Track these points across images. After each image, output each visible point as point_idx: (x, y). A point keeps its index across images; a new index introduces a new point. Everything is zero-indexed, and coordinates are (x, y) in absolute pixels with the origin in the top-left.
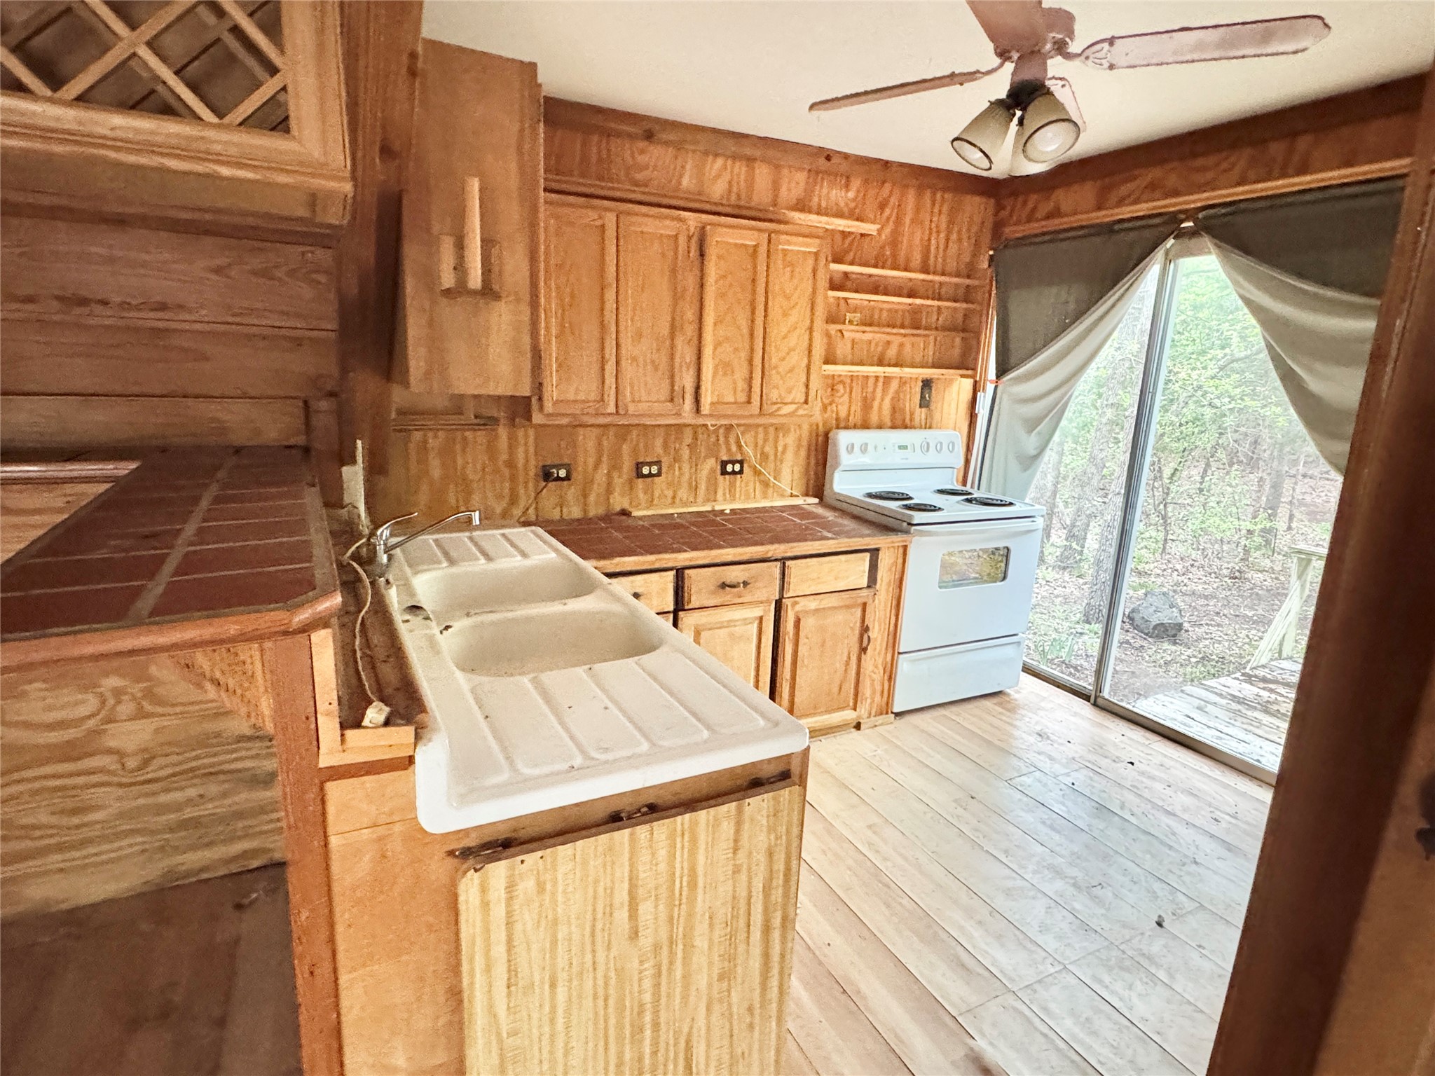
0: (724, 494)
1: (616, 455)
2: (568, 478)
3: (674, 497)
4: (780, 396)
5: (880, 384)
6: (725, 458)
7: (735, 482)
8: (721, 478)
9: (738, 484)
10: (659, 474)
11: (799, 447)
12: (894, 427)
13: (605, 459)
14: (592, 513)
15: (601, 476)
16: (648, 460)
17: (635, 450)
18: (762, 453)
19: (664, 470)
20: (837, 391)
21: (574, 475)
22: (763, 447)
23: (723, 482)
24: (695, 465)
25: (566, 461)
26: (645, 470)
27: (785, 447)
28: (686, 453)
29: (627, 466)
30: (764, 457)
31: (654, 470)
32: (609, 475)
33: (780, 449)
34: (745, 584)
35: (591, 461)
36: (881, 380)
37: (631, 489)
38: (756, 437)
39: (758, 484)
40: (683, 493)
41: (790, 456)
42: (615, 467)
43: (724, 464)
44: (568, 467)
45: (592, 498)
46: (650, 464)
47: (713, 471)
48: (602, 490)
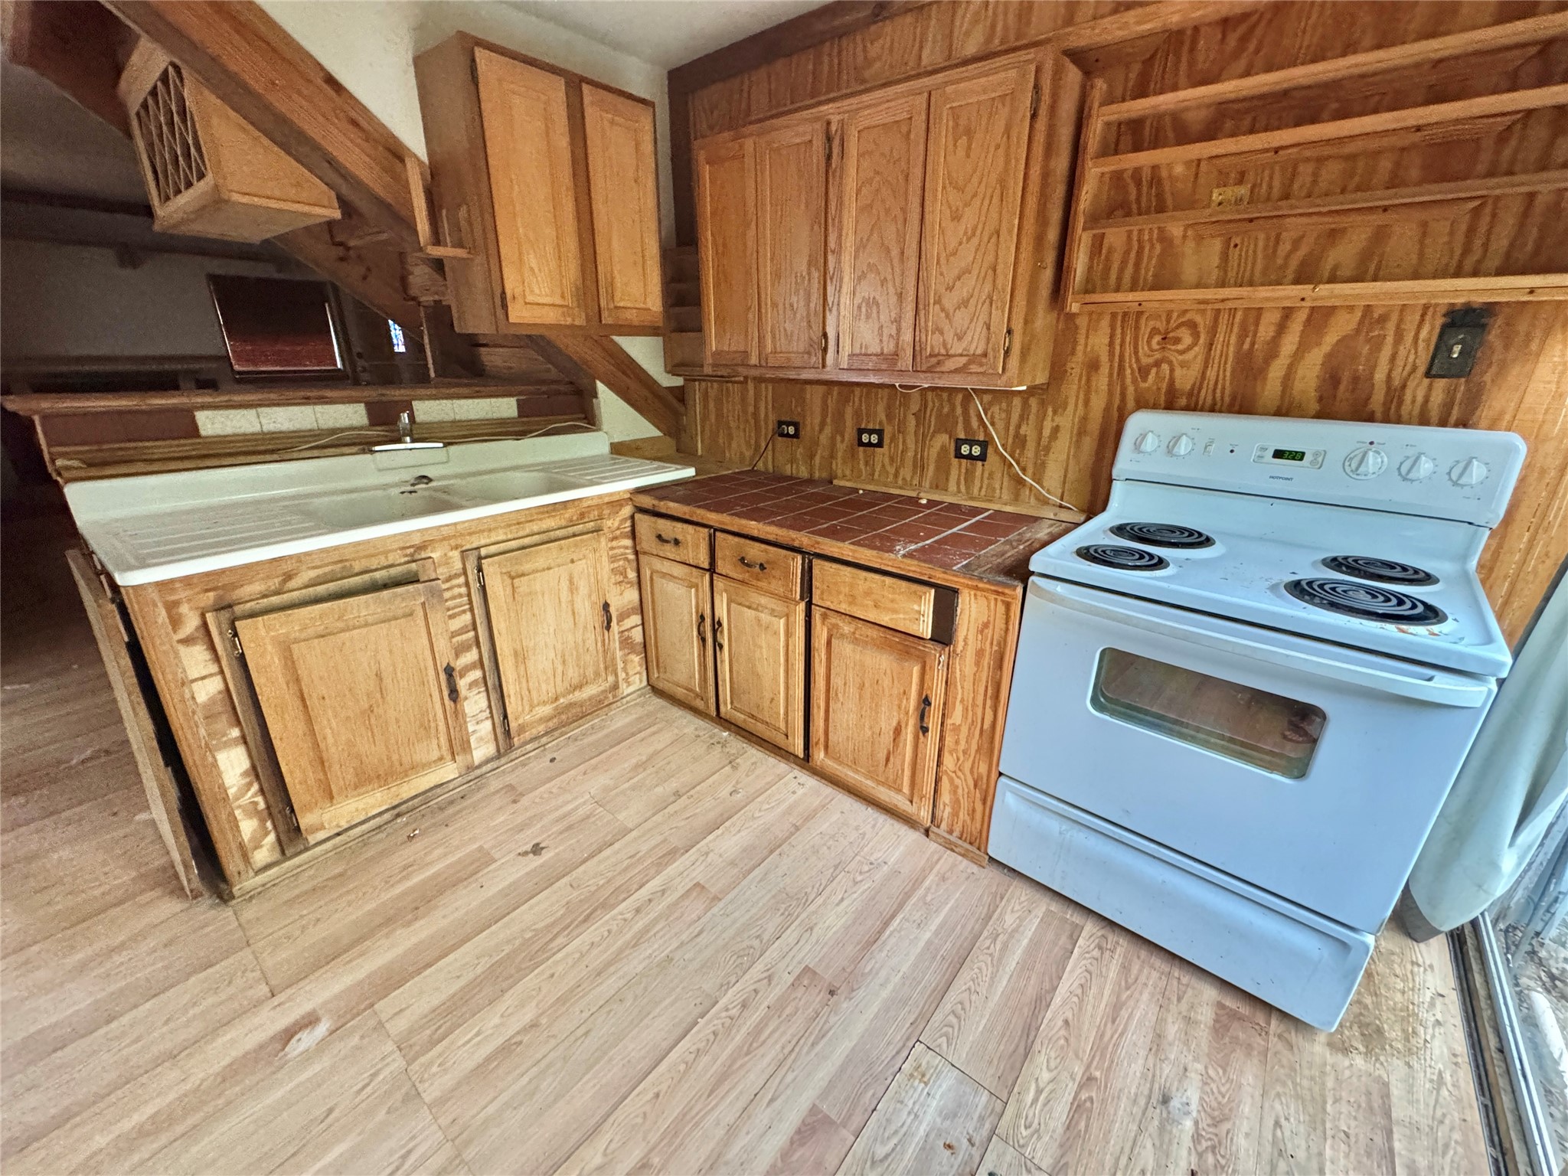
0: (958, 484)
1: (840, 416)
2: (796, 435)
3: (896, 475)
4: (945, 344)
5: (1296, 327)
6: (962, 436)
7: (973, 472)
8: (955, 461)
9: (978, 473)
10: (880, 444)
11: (1081, 432)
12: (1321, 415)
13: (829, 420)
14: (817, 475)
15: (824, 439)
16: (871, 426)
17: (857, 414)
18: (1017, 435)
19: (886, 441)
20: (1177, 341)
21: (802, 433)
22: (1019, 427)
23: (957, 468)
24: (923, 440)
25: (796, 419)
26: (865, 438)
27: (1056, 430)
28: (912, 422)
29: (850, 433)
30: (1020, 441)
31: (874, 439)
32: (833, 439)
33: (1046, 432)
34: (762, 567)
35: (817, 420)
36: (1301, 317)
37: (853, 456)
38: (1009, 413)
39: (1006, 479)
40: (906, 472)
41: (1062, 446)
42: (839, 430)
43: (959, 443)
44: (796, 425)
45: (817, 460)
46: (870, 432)
47: (944, 449)
48: (826, 454)
